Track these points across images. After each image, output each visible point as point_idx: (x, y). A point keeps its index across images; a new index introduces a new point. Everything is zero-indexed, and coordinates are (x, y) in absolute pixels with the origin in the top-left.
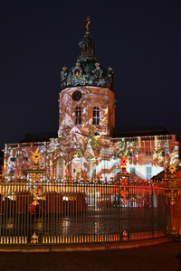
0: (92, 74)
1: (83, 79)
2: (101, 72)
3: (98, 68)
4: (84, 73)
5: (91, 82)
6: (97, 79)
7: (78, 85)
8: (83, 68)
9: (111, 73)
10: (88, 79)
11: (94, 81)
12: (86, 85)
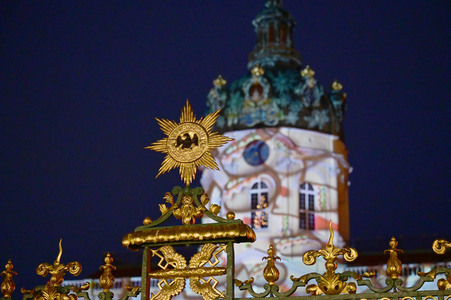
0: (295, 98)
1: (272, 110)
2: (318, 94)
3: (310, 83)
4: (274, 94)
5: (292, 118)
6: (309, 111)
7: (260, 126)
8: (270, 81)
9: (339, 95)
10: (286, 110)
11: (301, 115)
12: (282, 124)
